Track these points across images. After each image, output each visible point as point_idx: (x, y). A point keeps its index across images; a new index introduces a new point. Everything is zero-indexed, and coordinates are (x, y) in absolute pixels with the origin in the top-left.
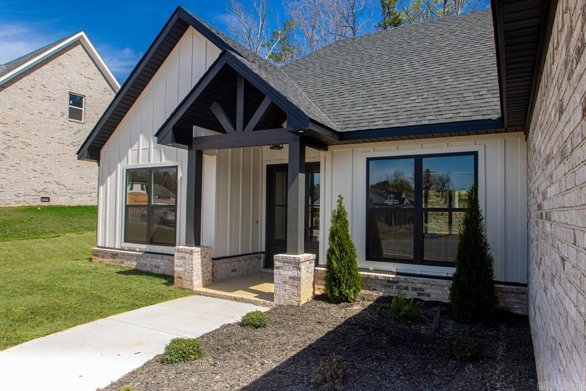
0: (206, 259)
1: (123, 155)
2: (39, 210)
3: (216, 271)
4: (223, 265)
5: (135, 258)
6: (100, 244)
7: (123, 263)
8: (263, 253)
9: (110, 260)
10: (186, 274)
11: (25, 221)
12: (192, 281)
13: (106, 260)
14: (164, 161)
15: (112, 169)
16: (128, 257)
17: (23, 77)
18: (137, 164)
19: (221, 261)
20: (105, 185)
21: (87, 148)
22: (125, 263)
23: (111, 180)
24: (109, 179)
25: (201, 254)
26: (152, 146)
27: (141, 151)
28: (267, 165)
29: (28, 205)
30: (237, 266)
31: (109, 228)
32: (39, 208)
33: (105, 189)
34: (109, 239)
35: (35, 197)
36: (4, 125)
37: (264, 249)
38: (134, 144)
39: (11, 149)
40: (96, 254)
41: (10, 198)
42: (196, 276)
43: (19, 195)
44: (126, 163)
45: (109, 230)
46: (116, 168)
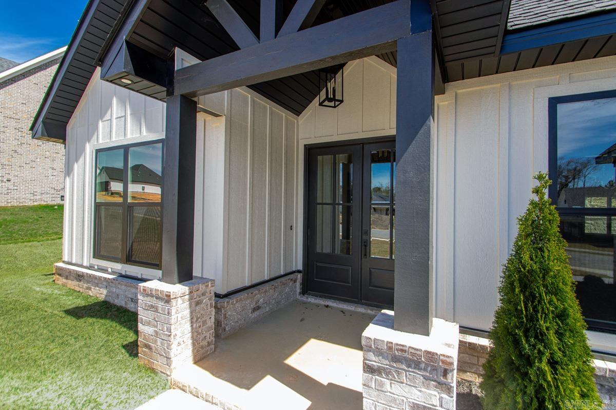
0: (202, 305)
1: (92, 130)
2: (55, 209)
3: (225, 317)
4: (237, 305)
5: (105, 283)
6: (66, 258)
7: (90, 289)
8: (299, 272)
9: (75, 283)
10: (159, 341)
11: (31, 220)
12: (168, 358)
13: (70, 282)
14: (144, 132)
15: (80, 152)
16: (96, 281)
17: (38, 72)
18: (109, 141)
19: (234, 299)
20: (72, 175)
21: (41, 120)
22: (92, 290)
23: (78, 167)
24: (76, 166)
25: (190, 299)
26: (129, 112)
27: (114, 121)
28: (305, 145)
29: (45, 203)
30: (261, 300)
31: (76, 236)
32: (56, 207)
33: (72, 181)
34: (76, 252)
35: (53, 196)
36: (16, 121)
37: (300, 267)
38: (106, 113)
39: (25, 146)
40: (60, 272)
41: (24, 196)
42: (179, 344)
43: (35, 193)
44: (96, 141)
45: (76, 239)
46: (84, 150)
